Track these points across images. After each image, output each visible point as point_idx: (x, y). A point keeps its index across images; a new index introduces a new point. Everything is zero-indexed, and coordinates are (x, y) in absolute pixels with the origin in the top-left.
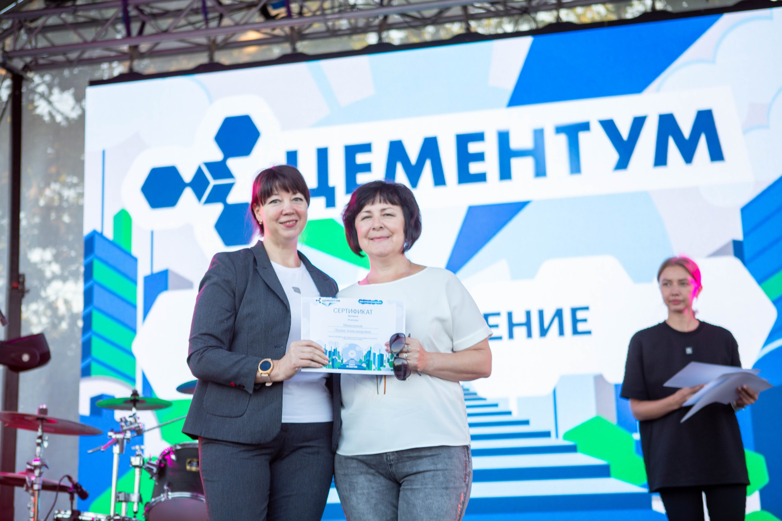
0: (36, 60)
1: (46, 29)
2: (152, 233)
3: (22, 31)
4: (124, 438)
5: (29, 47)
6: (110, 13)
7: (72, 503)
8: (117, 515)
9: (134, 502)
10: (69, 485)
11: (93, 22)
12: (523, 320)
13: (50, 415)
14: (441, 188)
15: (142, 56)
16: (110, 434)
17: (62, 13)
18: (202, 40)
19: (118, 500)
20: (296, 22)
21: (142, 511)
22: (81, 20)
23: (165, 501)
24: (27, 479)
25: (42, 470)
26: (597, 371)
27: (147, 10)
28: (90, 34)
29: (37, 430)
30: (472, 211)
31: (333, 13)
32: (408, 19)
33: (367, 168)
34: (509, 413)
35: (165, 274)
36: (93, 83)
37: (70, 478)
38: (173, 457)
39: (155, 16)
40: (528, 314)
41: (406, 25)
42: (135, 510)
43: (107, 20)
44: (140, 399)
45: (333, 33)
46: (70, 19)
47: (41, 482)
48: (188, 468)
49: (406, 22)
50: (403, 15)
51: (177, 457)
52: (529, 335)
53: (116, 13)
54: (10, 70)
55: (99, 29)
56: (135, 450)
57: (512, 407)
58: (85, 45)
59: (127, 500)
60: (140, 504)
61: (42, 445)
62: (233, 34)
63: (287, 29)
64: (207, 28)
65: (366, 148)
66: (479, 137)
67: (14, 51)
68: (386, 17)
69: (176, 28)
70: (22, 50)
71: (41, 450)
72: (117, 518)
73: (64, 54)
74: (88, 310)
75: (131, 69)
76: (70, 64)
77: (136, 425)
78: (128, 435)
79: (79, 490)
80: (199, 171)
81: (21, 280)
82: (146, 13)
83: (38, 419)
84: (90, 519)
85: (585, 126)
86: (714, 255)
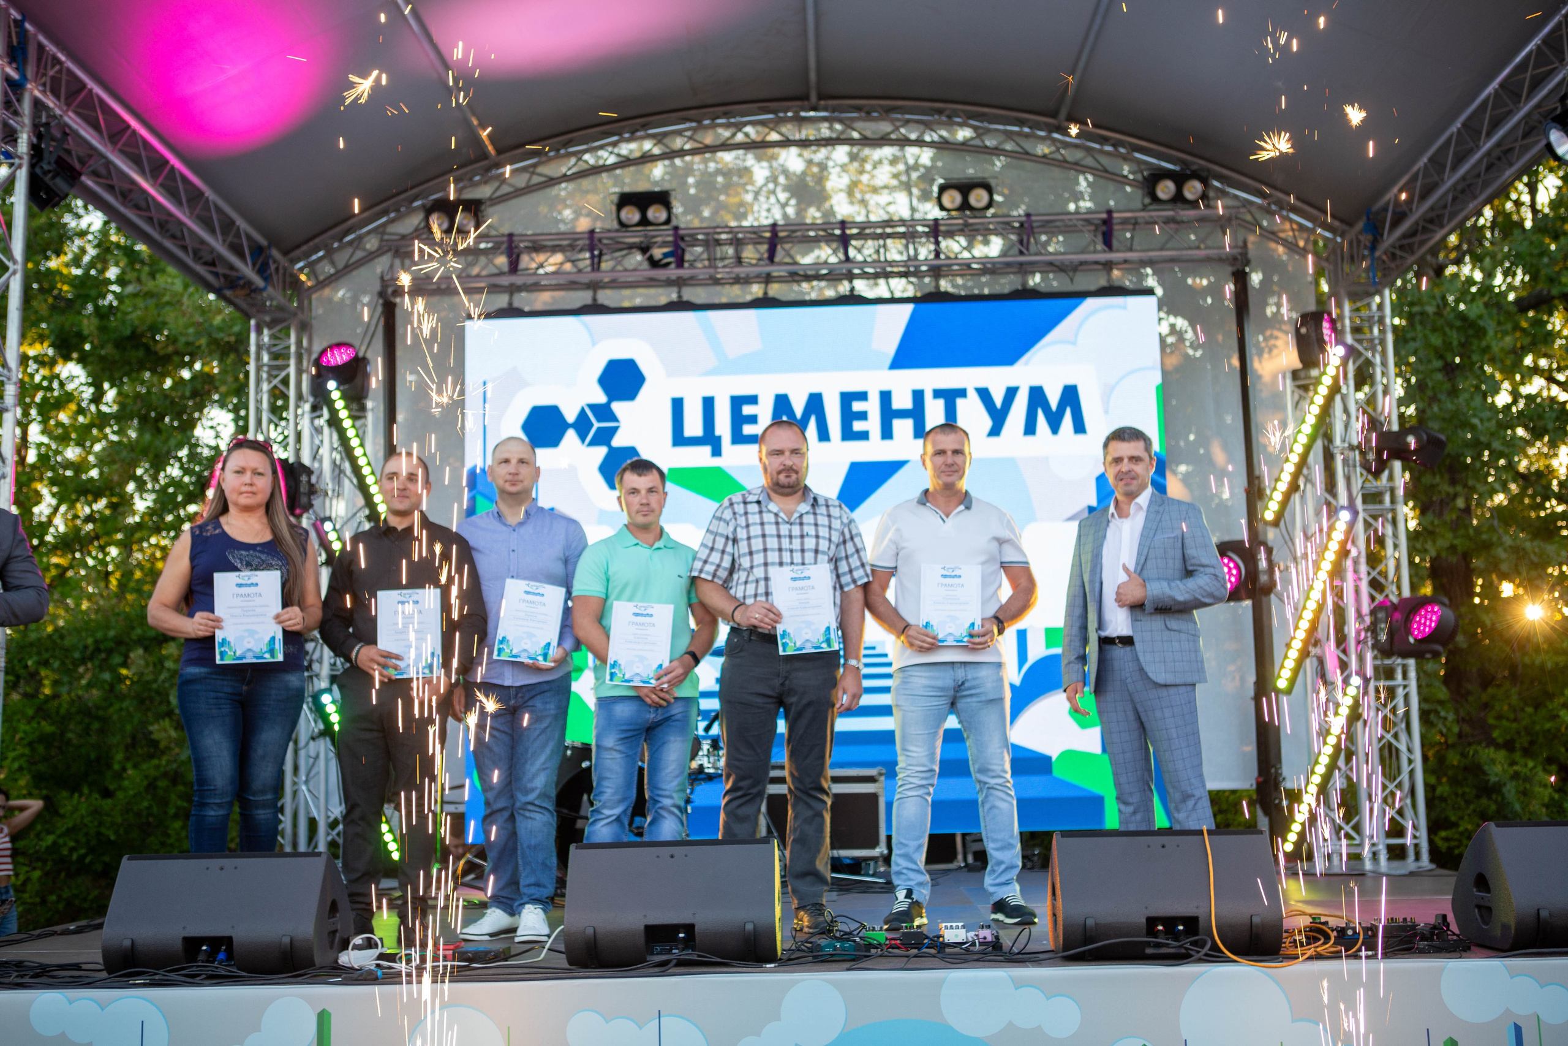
14: (825, 444)
30: (854, 467)
33: (753, 419)
34: (886, 655)
66: (863, 396)
75: (510, 304)
80: (583, 412)
85: (962, 393)
86: (1071, 518)
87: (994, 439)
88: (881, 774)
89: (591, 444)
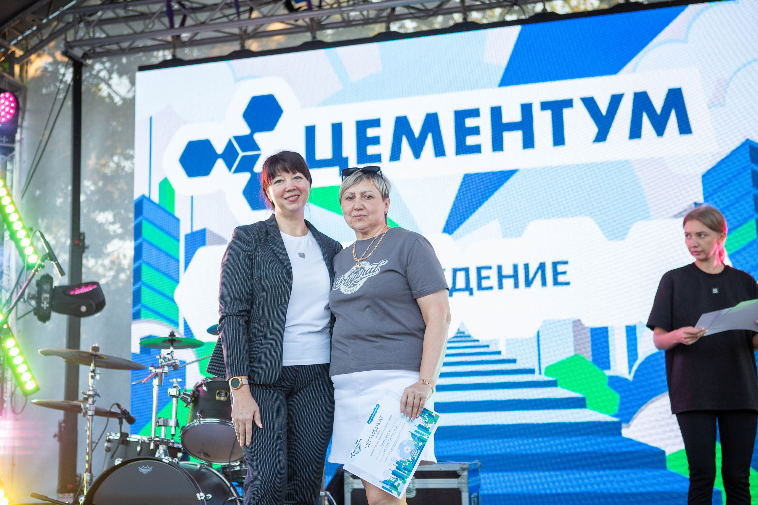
0: (93, 49)
1: (102, 22)
2: (192, 197)
3: (82, 25)
4: (162, 372)
5: (87, 37)
6: (157, 8)
7: (121, 427)
8: (157, 437)
9: (172, 427)
10: (119, 411)
11: (142, 16)
12: (511, 272)
13: (101, 352)
14: (441, 159)
15: (184, 44)
16: (151, 368)
17: (116, 8)
18: (236, 31)
19: (158, 424)
20: (315, 14)
21: (179, 433)
22: (131, 13)
23: (197, 426)
24: (82, 406)
25: (95, 399)
26: (575, 317)
27: (188, 4)
28: (138, 26)
29: (90, 365)
30: (467, 178)
31: (348, 6)
32: (412, 11)
33: (376, 140)
34: (499, 353)
35: (202, 233)
36: (142, 68)
37: (119, 406)
38: (205, 388)
39: (194, 10)
40: (515, 267)
41: (411, 16)
42: (173, 433)
43: (154, 13)
44: (176, 339)
45: (348, 23)
46: (121, 13)
47: (94, 409)
48: (217, 398)
49: (411, 13)
50: (408, 7)
51: (208, 388)
52: (516, 285)
53: (162, 8)
54: (71, 57)
55: (147, 21)
56: (173, 383)
57: (502, 347)
58: (135, 35)
59: (165, 425)
60: (177, 428)
61: (95, 377)
62: (262, 25)
63: (307, 20)
64: (239, 20)
65: (376, 123)
66: (475, 113)
67: (75, 41)
68: (393, 9)
69: (212, 20)
70: (81, 40)
71: (94, 382)
72: (158, 439)
73: (118, 43)
74: (138, 264)
75: (174, 56)
76: (122, 52)
77: (173, 361)
78: (166, 369)
79: (127, 416)
80: (230, 144)
81: (82, 238)
82: (187, 7)
83: (92, 355)
84: (136, 440)
85: (569, 103)
86: (677, 216)
87: (600, 145)
88: (463, 469)
89: (237, 171)
